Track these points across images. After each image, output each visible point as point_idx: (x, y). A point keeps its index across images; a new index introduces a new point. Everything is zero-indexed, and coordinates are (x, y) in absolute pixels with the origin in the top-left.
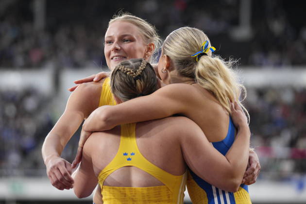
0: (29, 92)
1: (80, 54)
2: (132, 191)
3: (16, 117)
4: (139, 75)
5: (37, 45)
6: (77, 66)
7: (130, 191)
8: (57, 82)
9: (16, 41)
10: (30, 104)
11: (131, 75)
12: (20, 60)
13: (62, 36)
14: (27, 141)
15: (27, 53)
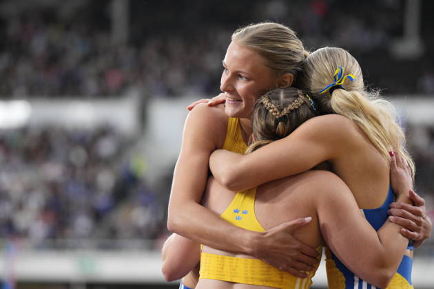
0: (104, 131)
1: (176, 77)
2: (232, 263)
3: (86, 166)
4: (284, 116)
5: (116, 65)
6: (171, 93)
7: (230, 262)
8: (143, 117)
9: (86, 59)
10: (106, 147)
11: (274, 114)
12: (91, 85)
13: (150, 52)
14: (101, 200)
15: (101, 76)
